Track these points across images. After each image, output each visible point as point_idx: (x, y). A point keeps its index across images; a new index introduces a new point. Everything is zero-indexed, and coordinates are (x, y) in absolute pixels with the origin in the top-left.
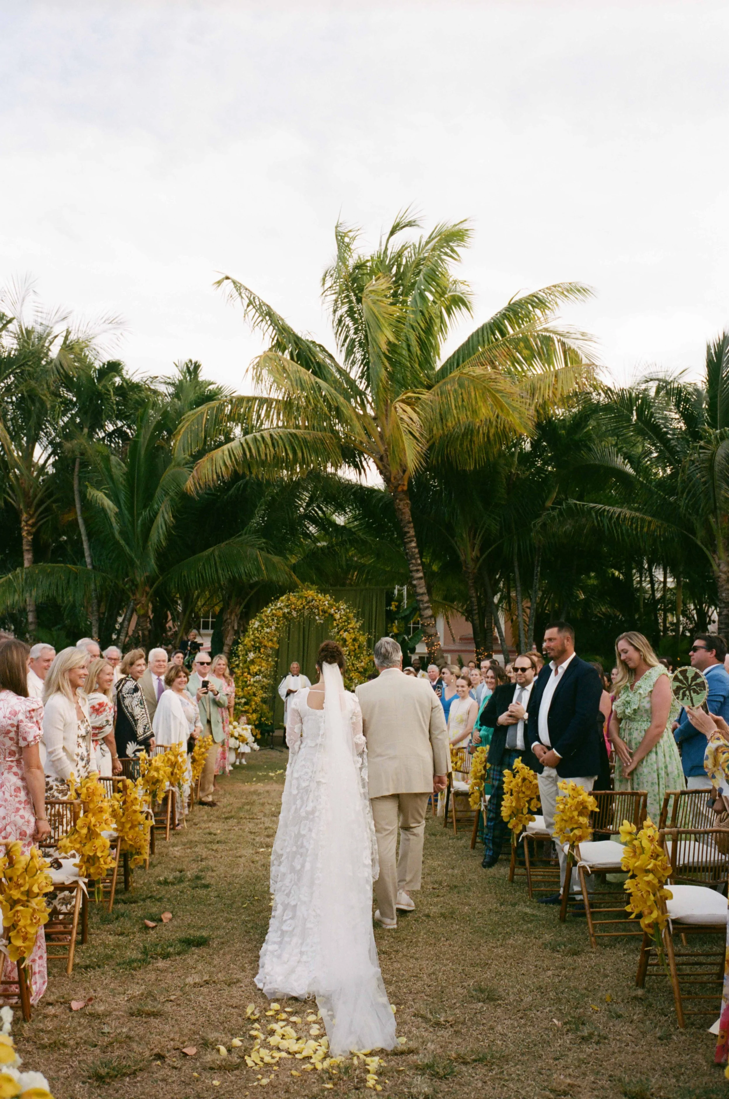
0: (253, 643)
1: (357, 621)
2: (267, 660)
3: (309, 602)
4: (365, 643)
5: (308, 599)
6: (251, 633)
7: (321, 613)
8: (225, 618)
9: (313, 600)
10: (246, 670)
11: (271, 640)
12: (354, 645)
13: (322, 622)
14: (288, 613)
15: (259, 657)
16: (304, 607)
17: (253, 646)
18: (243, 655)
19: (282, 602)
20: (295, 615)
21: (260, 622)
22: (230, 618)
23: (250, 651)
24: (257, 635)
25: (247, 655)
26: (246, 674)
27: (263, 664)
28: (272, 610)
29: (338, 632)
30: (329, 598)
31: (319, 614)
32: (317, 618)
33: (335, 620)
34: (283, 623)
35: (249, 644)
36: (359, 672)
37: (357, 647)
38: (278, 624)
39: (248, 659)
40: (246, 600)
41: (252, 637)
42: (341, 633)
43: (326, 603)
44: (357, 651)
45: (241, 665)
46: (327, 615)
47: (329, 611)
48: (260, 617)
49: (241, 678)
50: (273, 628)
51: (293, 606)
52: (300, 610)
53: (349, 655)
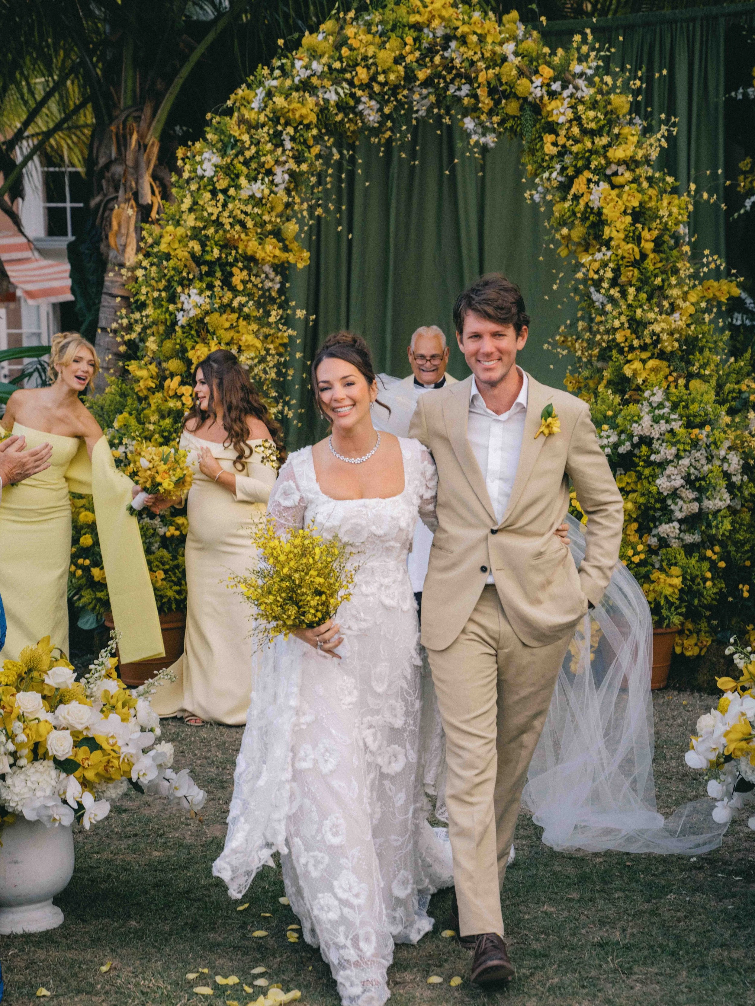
0: (196, 247)
1: (647, 131)
2: (262, 321)
3: (431, 51)
4: (682, 230)
5: (427, 36)
6: (187, 202)
7: (486, 102)
8: (102, 161)
9: (447, 39)
10: (174, 365)
11: (277, 234)
12: (638, 240)
13: (490, 140)
14: (341, 107)
15: (225, 308)
16: (410, 77)
17: (197, 260)
18: (157, 302)
19: (314, 55)
20: (373, 118)
21: (223, 153)
22: (121, 158)
23: (186, 283)
24: (213, 210)
25: (173, 299)
26: (173, 384)
27: (248, 338)
28: (269, 94)
29: (565, 187)
30: (521, 30)
31: (474, 110)
32: (469, 123)
33: (552, 128)
34: (325, 157)
35: (183, 254)
36: (662, 355)
37: (648, 246)
38: (299, 159)
39: (182, 319)
40: (179, 82)
41: (190, 220)
42: (579, 186)
43: (509, 48)
44: (649, 264)
45: (151, 344)
46: (512, 107)
47: (522, 86)
48: (219, 131)
49: (156, 399)
50: (281, 176)
51: (362, 74)
52: (395, 89)
53: (614, 283)
